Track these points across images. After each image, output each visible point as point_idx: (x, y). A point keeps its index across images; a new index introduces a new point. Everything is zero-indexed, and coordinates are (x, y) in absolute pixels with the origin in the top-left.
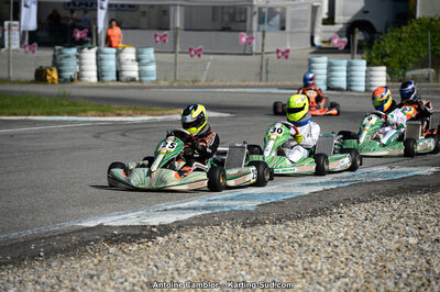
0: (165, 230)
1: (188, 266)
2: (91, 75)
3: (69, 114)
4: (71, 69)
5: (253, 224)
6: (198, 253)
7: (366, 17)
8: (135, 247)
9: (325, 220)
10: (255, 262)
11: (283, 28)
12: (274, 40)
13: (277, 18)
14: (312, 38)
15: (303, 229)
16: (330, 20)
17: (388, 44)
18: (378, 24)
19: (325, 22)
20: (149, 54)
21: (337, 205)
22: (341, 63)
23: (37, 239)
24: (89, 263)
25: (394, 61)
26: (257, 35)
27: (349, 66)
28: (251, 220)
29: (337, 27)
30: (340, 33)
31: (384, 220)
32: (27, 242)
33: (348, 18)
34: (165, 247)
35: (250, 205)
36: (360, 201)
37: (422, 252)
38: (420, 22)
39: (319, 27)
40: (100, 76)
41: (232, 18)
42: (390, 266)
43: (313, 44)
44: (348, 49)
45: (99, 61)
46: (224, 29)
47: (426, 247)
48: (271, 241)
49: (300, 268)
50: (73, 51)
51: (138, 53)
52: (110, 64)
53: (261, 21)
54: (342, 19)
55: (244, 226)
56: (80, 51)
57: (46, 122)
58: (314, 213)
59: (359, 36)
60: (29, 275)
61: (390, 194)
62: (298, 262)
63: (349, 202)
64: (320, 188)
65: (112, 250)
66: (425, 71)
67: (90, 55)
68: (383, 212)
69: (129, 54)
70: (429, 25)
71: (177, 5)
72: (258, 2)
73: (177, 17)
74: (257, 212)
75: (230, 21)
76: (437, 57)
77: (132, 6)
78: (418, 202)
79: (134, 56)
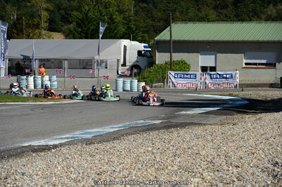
0: (55, 146)
1: (63, 161)
2: (32, 86)
3: (22, 102)
4: (24, 83)
5: (90, 144)
6: (67, 156)
7: (137, 64)
8: (43, 154)
9: (118, 141)
10: (89, 158)
11: (106, 68)
12: (103, 72)
13: (104, 64)
14: (118, 71)
15: (109, 145)
16: (124, 65)
17: (146, 74)
18: (142, 67)
19: (122, 65)
20: (54, 78)
21: (123, 136)
22: (128, 81)
23: (4, 151)
24: (24, 160)
25: (148, 80)
26: (96, 71)
27: (131, 82)
28: (89, 142)
29: (127, 67)
30: (128, 70)
31: (140, 141)
32: (1, 152)
33: (131, 64)
34: (54, 153)
35: (89, 136)
36: (132, 134)
37: (153, 153)
38: (157, 66)
39: (120, 67)
40: (35, 86)
42: (140, 159)
43: (118, 73)
44: (131, 76)
45: (35, 81)
46: (84, 68)
47: (154, 151)
48: (96, 151)
49: (106, 161)
50: (25, 77)
51: (50, 78)
52: (39, 82)
53: (98, 65)
54: (129, 64)
55: (86, 145)
56: (28, 77)
57: (13, 105)
58: (114, 139)
59: (135, 71)
61: (143, 131)
62: (106, 158)
63: (127, 134)
64: (117, 129)
65: (34, 155)
67: (31, 79)
68: (140, 138)
69: (46, 78)
70: (160, 67)
71: (65, 59)
72: (97, 57)
73: (66, 64)
74: (92, 139)
75: (86, 65)
76: (164, 79)
77: (48, 60)
78: (154, 134)
79: (48, 79)
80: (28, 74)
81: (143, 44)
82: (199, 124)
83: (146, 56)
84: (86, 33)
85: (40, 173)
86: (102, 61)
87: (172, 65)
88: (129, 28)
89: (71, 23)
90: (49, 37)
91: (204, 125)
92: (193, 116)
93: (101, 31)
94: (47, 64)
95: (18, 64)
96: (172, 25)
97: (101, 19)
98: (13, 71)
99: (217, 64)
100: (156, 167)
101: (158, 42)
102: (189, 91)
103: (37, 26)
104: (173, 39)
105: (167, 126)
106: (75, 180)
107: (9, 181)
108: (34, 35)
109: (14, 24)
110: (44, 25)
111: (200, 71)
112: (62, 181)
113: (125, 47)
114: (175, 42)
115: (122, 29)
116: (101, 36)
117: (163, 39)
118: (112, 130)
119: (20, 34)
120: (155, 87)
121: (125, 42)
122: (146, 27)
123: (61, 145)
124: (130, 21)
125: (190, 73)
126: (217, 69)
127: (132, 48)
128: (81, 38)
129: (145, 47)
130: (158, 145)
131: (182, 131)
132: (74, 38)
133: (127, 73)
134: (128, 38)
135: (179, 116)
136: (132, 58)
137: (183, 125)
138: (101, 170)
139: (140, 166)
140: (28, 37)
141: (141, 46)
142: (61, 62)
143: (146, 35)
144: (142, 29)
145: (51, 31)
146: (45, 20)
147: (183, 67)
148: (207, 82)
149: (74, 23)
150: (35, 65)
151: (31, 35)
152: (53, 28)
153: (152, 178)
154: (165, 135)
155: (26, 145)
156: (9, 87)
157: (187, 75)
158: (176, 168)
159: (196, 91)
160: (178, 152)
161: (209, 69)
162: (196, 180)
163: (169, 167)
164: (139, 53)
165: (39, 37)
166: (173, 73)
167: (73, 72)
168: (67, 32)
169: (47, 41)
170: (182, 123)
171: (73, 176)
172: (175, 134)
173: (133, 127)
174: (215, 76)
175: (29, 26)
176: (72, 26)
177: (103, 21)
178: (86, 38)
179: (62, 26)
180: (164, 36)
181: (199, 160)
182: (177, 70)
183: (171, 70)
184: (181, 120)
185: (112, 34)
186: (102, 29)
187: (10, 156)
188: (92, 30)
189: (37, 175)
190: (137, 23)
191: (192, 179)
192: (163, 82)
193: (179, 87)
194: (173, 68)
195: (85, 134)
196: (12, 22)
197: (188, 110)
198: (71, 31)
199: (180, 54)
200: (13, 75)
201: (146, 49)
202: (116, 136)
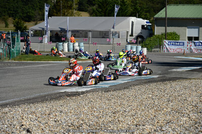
0: (83, 93)
1: (88, 103)
2: (66, 50)
3: (60, 61)
4: (61, 48)
5: (107, 91)
6: (92, 100)
7: (142, 35)
8: (74, 98)
9: (128, 90)
10: (107, 102)
11: (119, 37)
12: (116, 40)
13: (117, 35)
14: (127, 40)
15: (121, 92)
16: (132, 35)
17: (147, 42)
18: (145, 36)
19: (130, 36)
20: (82, 44)
21: (131, 86)
22: (134, 47)
23: (48, 95)
24: (61, 102)
25: (149, 46)
26: (112, 39)
27: (137, 47)
28: (107, 90)
29: (134, 37)
30: (134, 39)
31: (143, 90)
32: (45, 96)
33: (136, 35)
34: (82, 98)
35: (107, 86)
36: (137, 85)
37: (153, 99)
38: (156, 36)
39: (129, 37)
40: (68, 50)
41: (105, 34)
42: (144, 103)
43: (127, 41)
44: (136, 43)
45: (68, 46)
46: (103, 38)
47: (154, 98)
48: (112, 96)
49: (119, 104)
50: (62, 43)
51: (79, 44)
52: (71, 47)
53: (113, 35)
54: (135, 35)
55: (105, 92)
56: (63, 43)
57: (53, 63)
58: (125, 88)
59: (139, 39)
60: (45, 105)
61: (145, 83)
62: (119, 102)
63: (134, 85)
64: (126, 81)
65: (68, 98)
66: (157, 49)
67: (66, 45)
68: (143, 88)
69: (76, 44)
70: (158, 37)
71: (90, 31)
72: (112, 30)
73: (90, 34)
74: (109, 88)
75: (104, 35)
76: (160, 45)
77: (78, 31)
78: (153, 85)
79: (78, 45)
80: (64, 41)
81: (146, 21)
82: (186, 78)
83: (148, 29)
84: (105, 13)
85: (72, 111)
86: (116, 33)
87: (166, 36)
88: (136, 8)
89: (94, 5)
90: (79, 15)
91: (190, 79)
92: (182, 73)
93: (116, 11)
94: (77, 34)
95: (57, 34)
96: (167, 6)
97: (115, 3)
98: (54, 39)
99: (200, 35)
100: (155, 109)
101: (157, 19)
102: (178, 54)
103: (70, 7)
104: (168, 16)
105: (163, 80)
106: (97, 117)
107: (52, 116)
108: (68, 13)
109: (55, 5)
110: (75, 6)
111: (187, 40)
112: (88, 117)
113: (133, 22)
114: (169, 19)
115: (131, 9)
116: (116, 14)
117: (160, 16)
118: (123, 82)
119: (59, 13)
120: (154, 51)
121: (133, 19)
122: (148, 8)
123: (87, 92)
124: (136, 4)
125: (179, 41)
126: (200, 38)
127: (138, 23)
128: (102, 16)
129: (147, 22)
130: (156, 93)
131: (174, 84)
132: (96, 16)
133: (134, 41)
134: (135, 16)
135: (172, 72)
136: (137, 30)
137: (174, 79)
138: (116, 110)
139: (143, 108)
140: (64, 15)
141: (144, 22)
142: (87, 33)
143: (148, 14)
144: (145, 10)
145: (80, 11)
146: (76, 3)
147: (174, 37)
148: (192, 48)
149: (97, 5)
150: (69, 35)
151: (66, 14)
152: (81, 9)
153: (152, 117)
154: (161, 86)
155: (63, 91)
156: (50, 50)
157: (177, 43)
158: (169, 110)
159: (184, 54)
160: (171, 98)
161: (193, 39)
162: (185, 119)
163: (165, 109)
164: (143, 26)
165: (72, 15)
166: (167, 41)
167: (96, 40)
168: (91, 11)
169: (77, 17)
170: (173, 78)
171: (96, 114)
172: (169, 86)
173: (138, 80)
174: (198, 44)
175: (64, 7)
176: (95, 7)
177: (117, 4)
178: (105, 16)
179: (88, 7)
180: (161, 14)
181: (186, 104)
182: (170, 39)
183: (166, 39)
184: (173, 76)
185: (123, 13)
186: (116, 9)
187: (51, 99)
188: (109, 10)
189: (71, 113)
190: (141, 5)
191: (182, 118)
192: (160, 48)
193: (172, 51)
194: (167, 38)
195: (104, 84)
196: (53, 5)
197: (178, 68)
198: (94, 11)
199: (173, 27)
200: (53, 42)
201: (148, 24)
202: (126, 86)
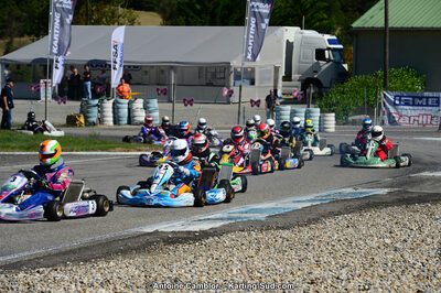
2: (109, 120)
4: (95, 115)
11: (253, 84)
17: (334, 96)
19: (284, 79)
20: (154, 103)
29: (294, 83)
35: (261, 217)
38: (357, 79)
39: (280, 83)
40: (116, 121)
41: (214, 75)
44: (304, 100)
45: (115, 109)
46: (207, 85)
47: (397, 245)
50: (96, 102)
51: (145, 103)
52: (124, 111)
53: (236, 78)
54: (296, 76)
56: (101, 101)
64: (309, 204)
66: (362, 117)
67: (108, 106)
69: (139, 103)
70: (365, 82)
71: (171, 68)
73: (172, 77)
75: (212, 80)
76: (372, 107)
77: (136, 67)
78: (384, 212)
79: (142, 106)
81: (327, 37)
87: (386, 79)
104: (389, 25)
117: (369, 24)
118: (300, 206)
120: (353, 123)
121: (291, 33)
128: (203, 24)
129: (330, 41)
133: (297, 92)
136: (304, 61)
164: (320, 54)
165: (112, 19)
166: (389, 95)
167: (189, 92)
173: (337, 201)
180: (372, 19)
184: (427, 189)
193: (404, 123)
201: (332, 46)
202: (311, 217)
